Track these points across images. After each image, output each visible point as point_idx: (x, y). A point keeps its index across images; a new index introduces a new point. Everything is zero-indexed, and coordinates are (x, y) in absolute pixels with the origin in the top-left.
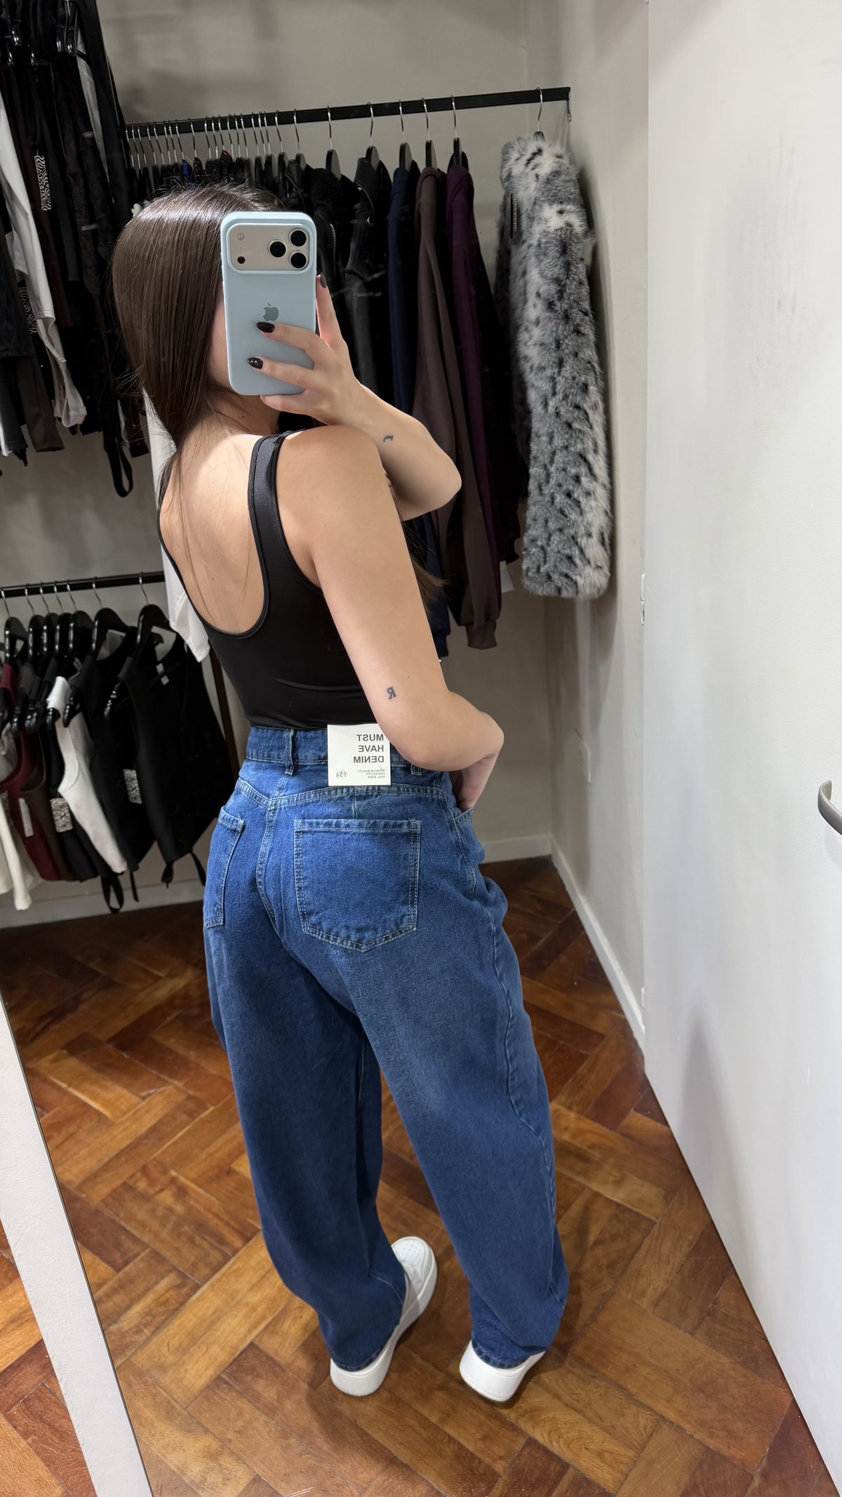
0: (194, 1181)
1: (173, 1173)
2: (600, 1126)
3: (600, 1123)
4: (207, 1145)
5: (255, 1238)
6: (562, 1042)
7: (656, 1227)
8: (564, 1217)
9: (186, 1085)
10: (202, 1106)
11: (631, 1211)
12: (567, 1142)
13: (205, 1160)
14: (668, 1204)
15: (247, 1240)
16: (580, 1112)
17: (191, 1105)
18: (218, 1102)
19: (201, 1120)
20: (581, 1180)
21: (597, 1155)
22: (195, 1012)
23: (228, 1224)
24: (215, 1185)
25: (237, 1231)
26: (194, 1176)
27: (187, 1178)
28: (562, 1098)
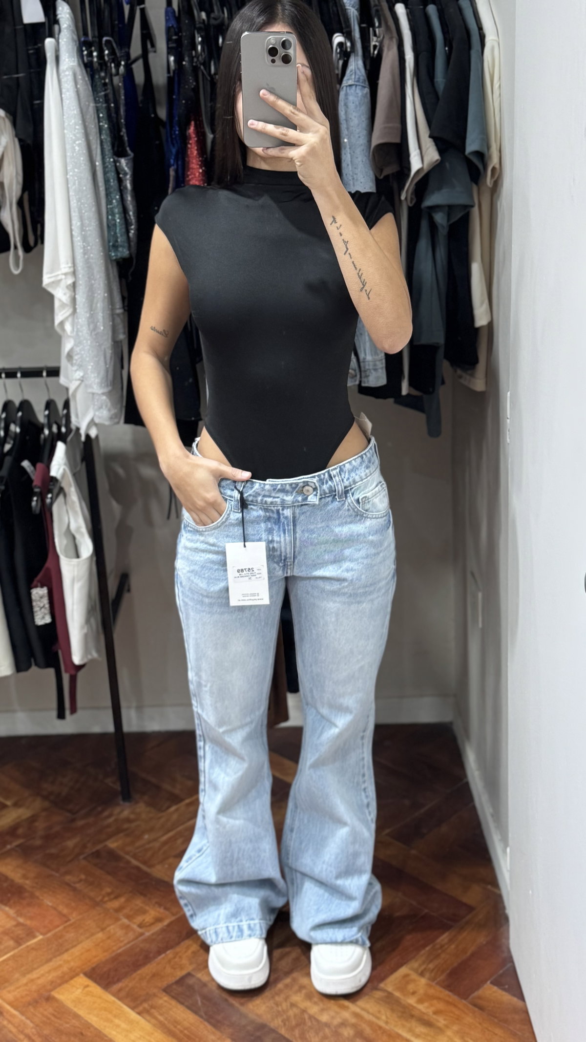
0: (10, 1004)
2: (450, 993)
3: (450, 991)
9: (16, 913)
12: (412, 1006)
16: (433, 979)
18: (49, 931)
19: (28, 947)
21: (441, 1021)
22: (38, 842)
27: (3, 999)
28: (415, 964)
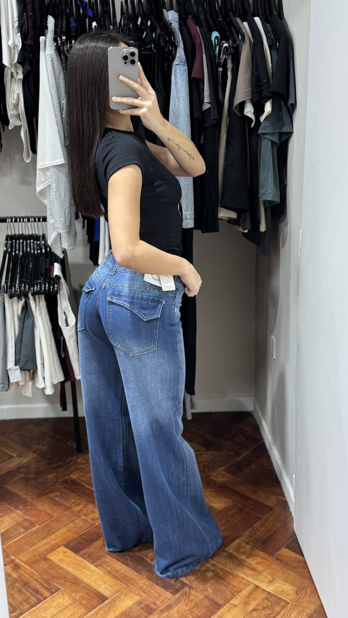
0: (24, 562)
1: (13, 557)
2: (264, 553)
4: (35, 544)
5: (57, 593)
6: (247, 510)
7: (289, 605)
8: (237, 596)
9: (23, 513)
10: (32, 524)
11: (276, 596)
13: (32, 552)
14: (298, 595)
15: (53, 593)
16: (254, 546)
17: (26, 524)
19: (31, 531)
20: (250, 579)
21: (260, 568)
23: (42, 584)
24: (36, 565)
25: (47, 588)
26: (24, 559)
27: (20, 560)
